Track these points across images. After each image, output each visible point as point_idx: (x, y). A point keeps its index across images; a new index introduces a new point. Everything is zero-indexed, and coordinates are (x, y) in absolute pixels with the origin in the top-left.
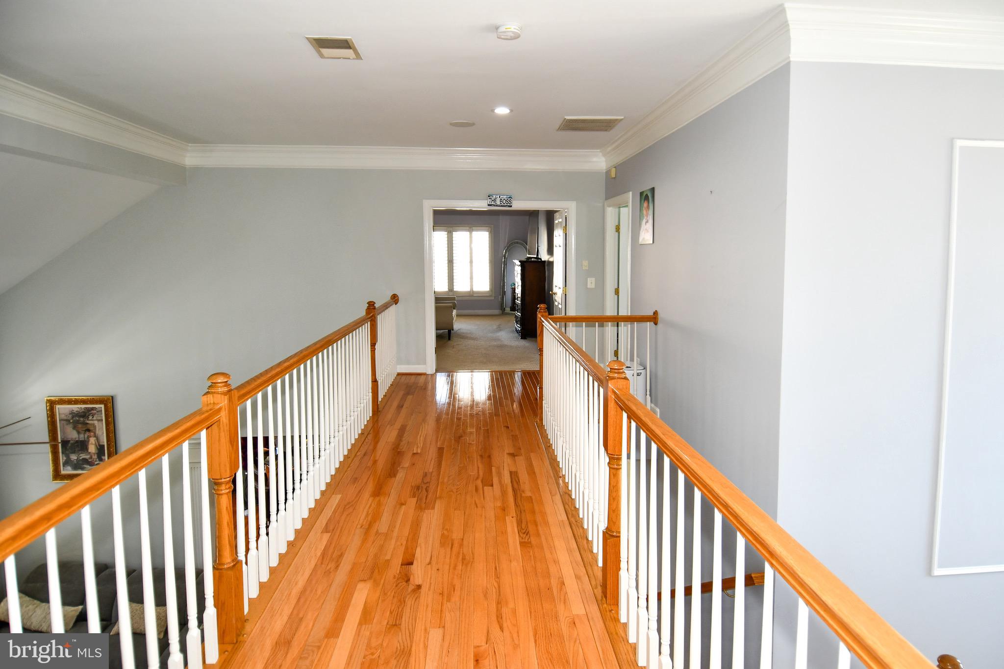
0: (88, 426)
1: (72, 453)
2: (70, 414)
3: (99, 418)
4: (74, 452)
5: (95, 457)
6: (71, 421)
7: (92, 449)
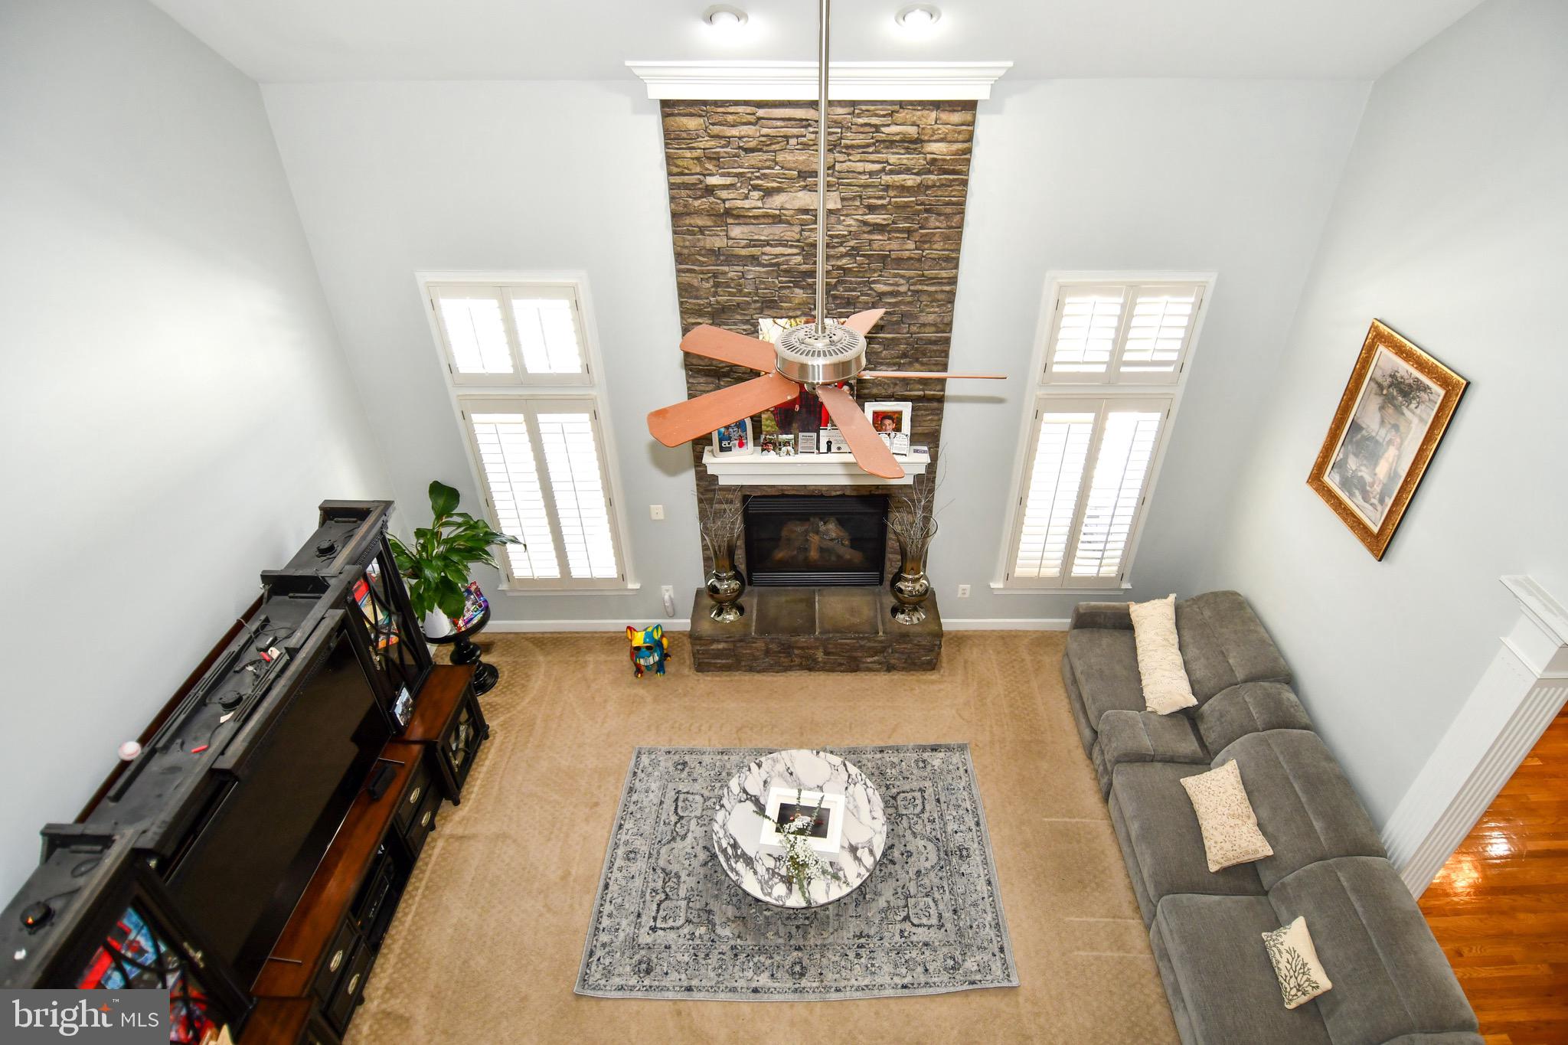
0: (1402, 419)
3: (1424, 415)
4: (1355, 454)
5: (1376, 488)
6: (1385, 391)
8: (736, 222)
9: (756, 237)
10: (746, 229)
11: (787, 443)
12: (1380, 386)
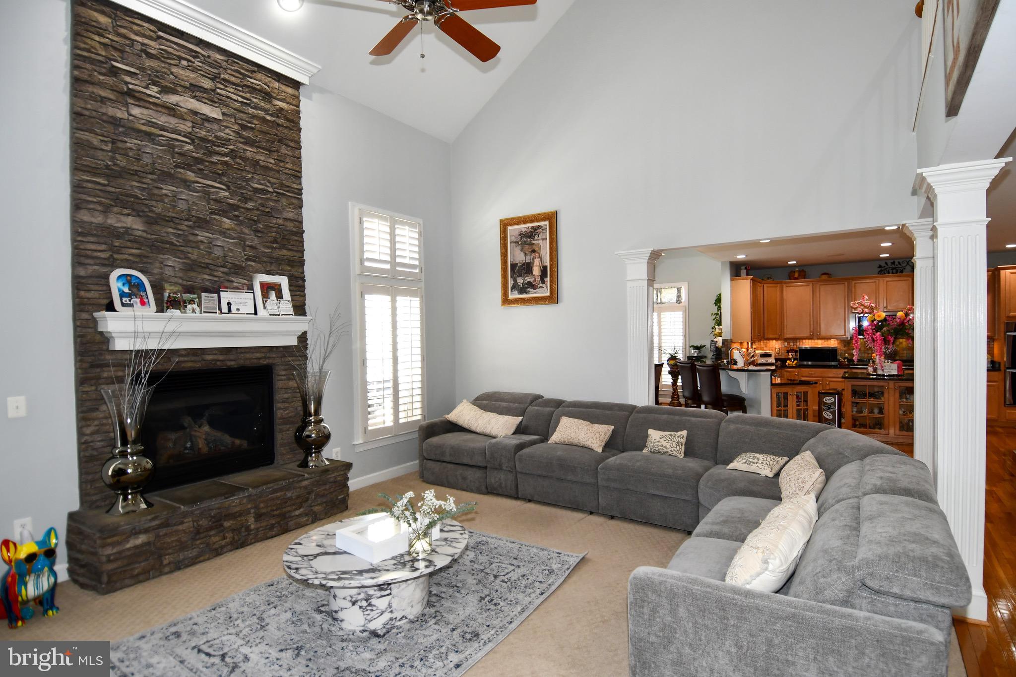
0: (534, 246)
1: (518, 277)
2: (520, 235)
3: (544, 237)
4: (520, 276)
6: (520, 243)
8: (137, 103)
9: (154, 120)
10: (145, 111)
11: (191, 302)
12: (517, 242)
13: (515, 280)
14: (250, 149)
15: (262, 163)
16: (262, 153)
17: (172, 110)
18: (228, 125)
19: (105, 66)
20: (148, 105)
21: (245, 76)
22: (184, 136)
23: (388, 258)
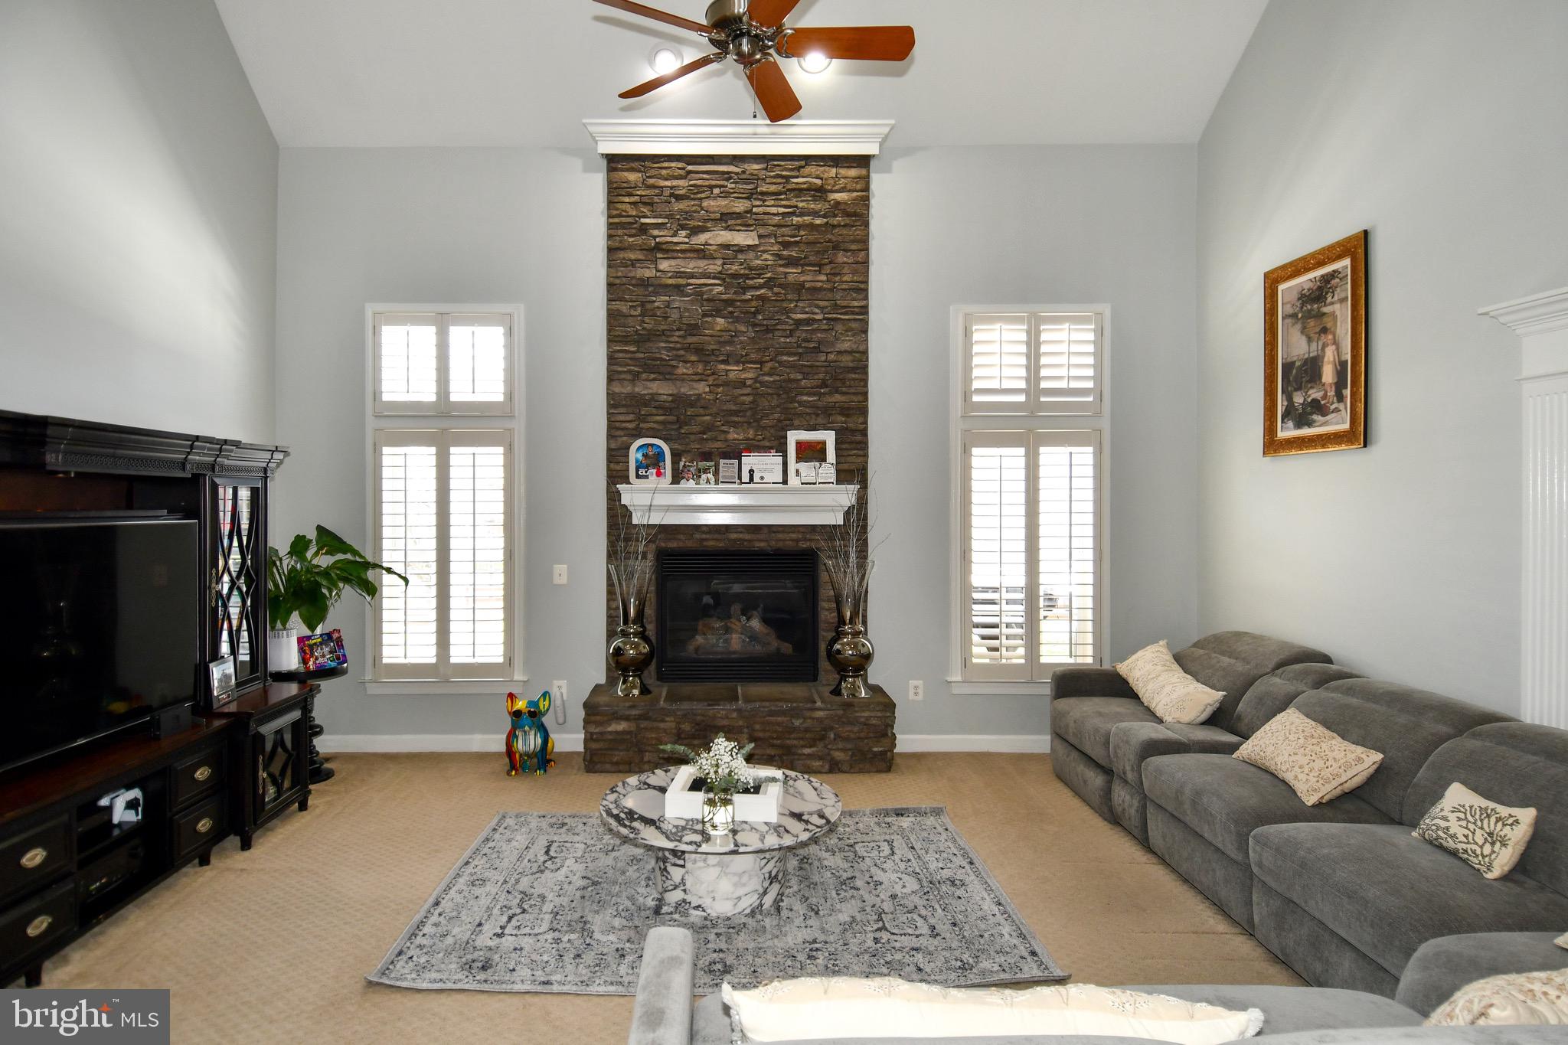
0: (1325, 319)
1: (1296, 390)
2: (1299, 299)
3: (1343, 295)
4: (1299, 389)
5: (1331, 393)
6: (1300, 315)
7: (1328, 375)
8: (665, 256)
9: (682, 270)
10: (673, 262)
11: (706, 470)
12: (1294, 316)
13: (1290, 399)
14: (795, 271)
15: (807, 285)
16: (810, 270)
17: (701, 253)
18: (766, 248)
19: (635, 226)
20: (675, 255)
21: (787, 178)
22: (714, 278)
23: (1022, 385)
